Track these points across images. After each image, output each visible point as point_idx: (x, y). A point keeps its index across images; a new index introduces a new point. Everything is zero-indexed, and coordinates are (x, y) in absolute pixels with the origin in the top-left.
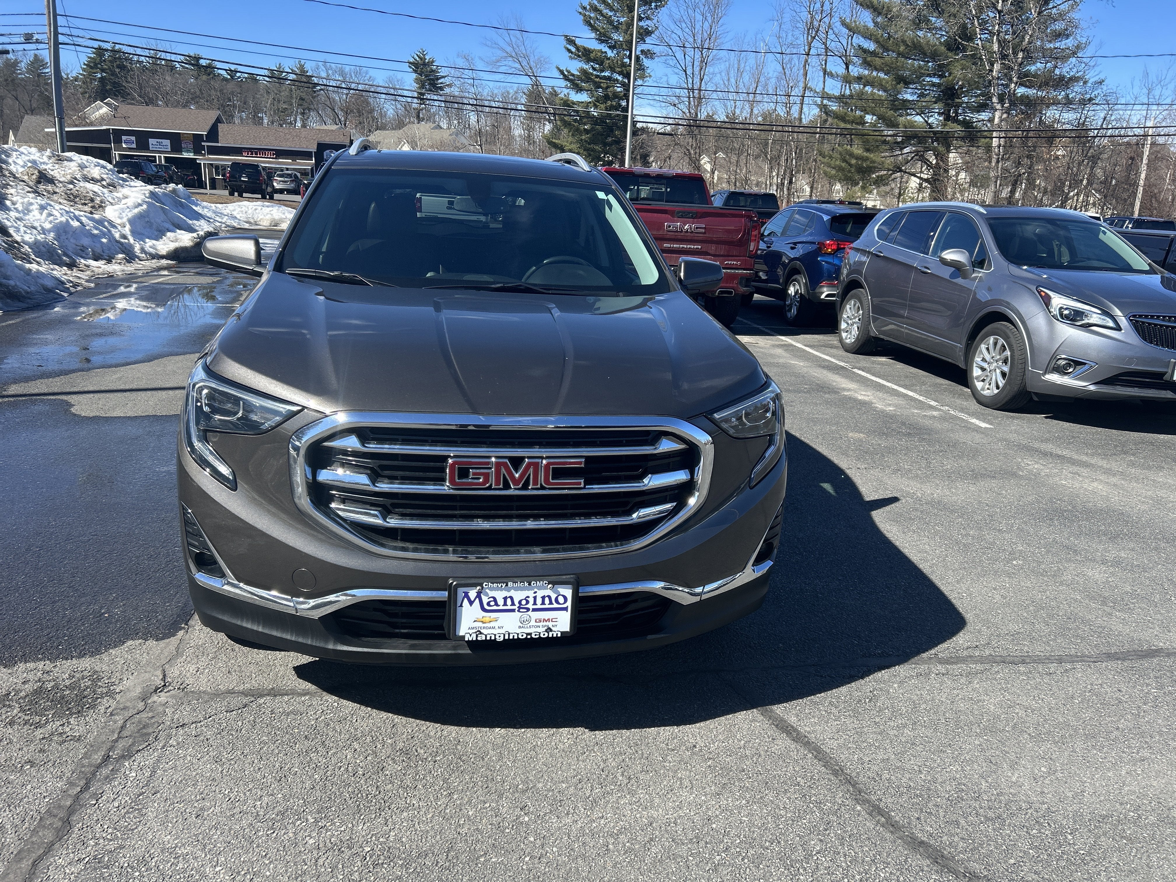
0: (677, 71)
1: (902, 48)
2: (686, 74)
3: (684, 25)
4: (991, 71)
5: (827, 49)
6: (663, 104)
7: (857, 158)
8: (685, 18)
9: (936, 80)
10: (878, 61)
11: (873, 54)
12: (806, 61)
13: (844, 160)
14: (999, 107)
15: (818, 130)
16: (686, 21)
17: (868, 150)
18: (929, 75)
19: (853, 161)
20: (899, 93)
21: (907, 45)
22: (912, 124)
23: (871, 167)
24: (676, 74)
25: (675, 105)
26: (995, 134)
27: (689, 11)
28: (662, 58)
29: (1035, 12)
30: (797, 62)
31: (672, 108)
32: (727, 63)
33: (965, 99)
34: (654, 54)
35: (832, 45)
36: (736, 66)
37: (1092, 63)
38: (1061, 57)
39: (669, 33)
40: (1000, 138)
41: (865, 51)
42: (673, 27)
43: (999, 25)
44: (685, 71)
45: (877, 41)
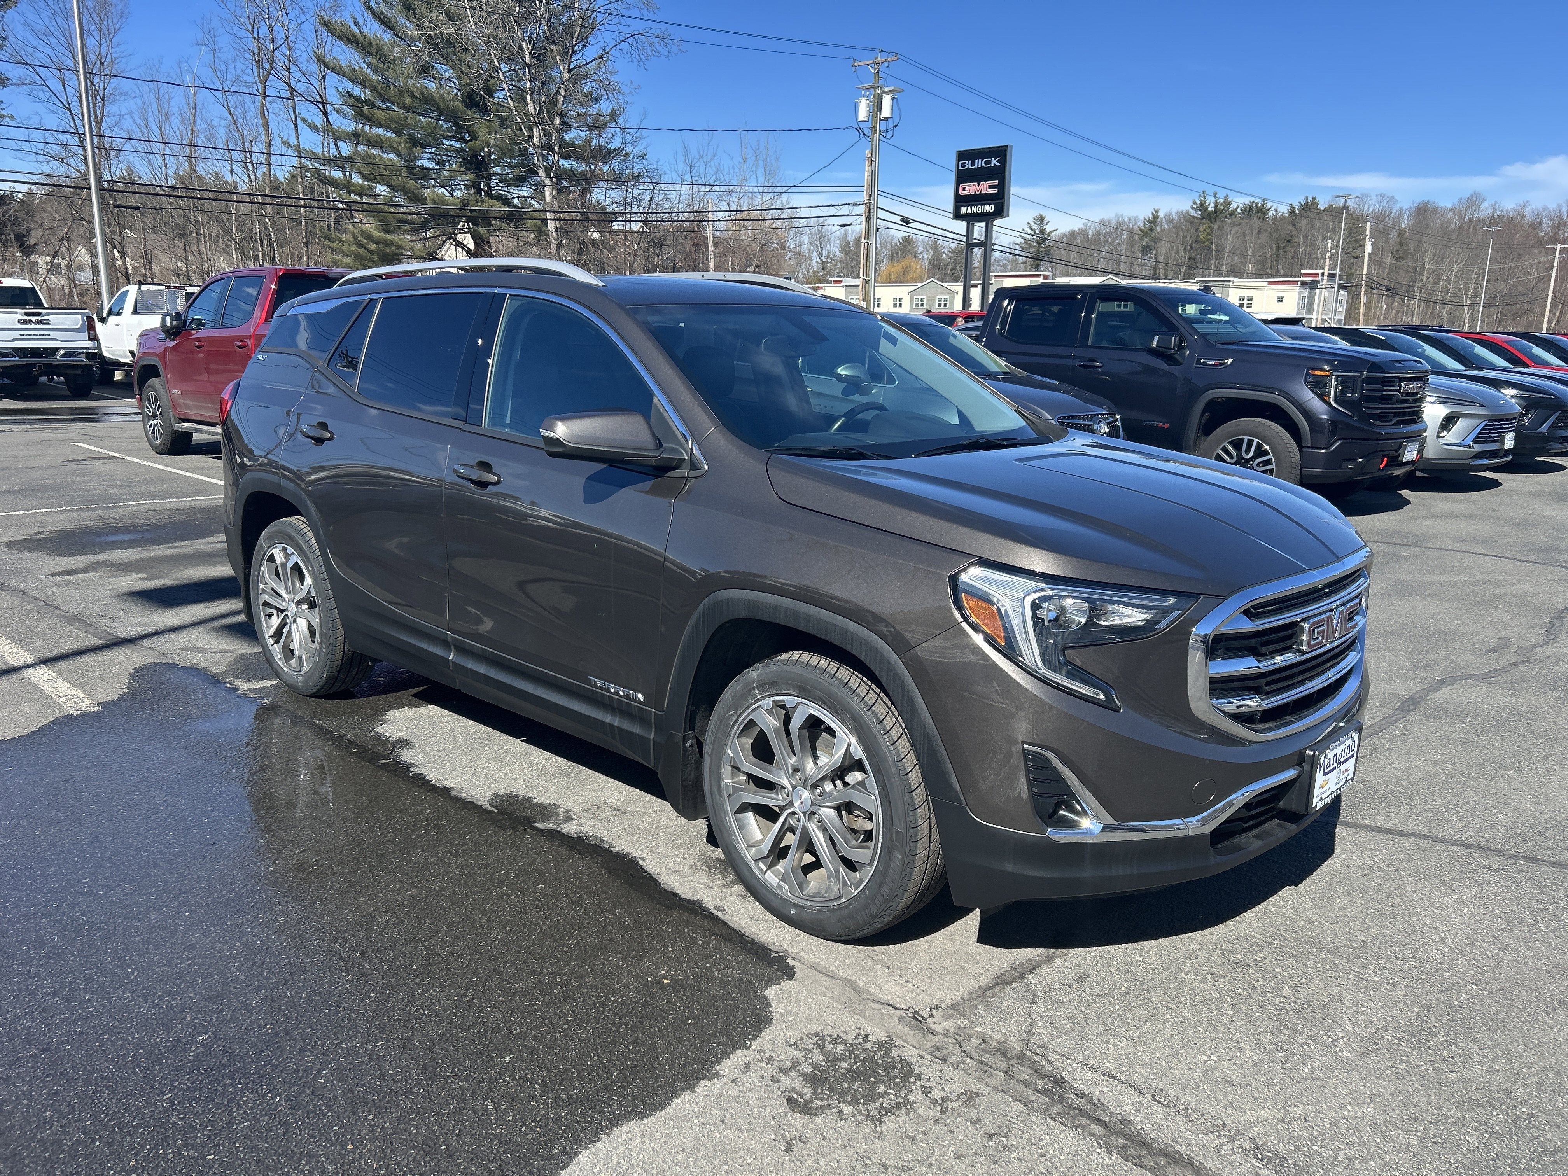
0: (54, 108)
1: (408, 101)
2: (71, 112)
3: (53, 41)
4: (531, 137)
5: (292, 90)
6: (41, 158)
7: (377, 243)
8: (52, 29)
9: (456, 144)
10: (380, 115)
11: (368, 102)
12: (263, 106)
13: (360, 245)
14: (547, 181)
15: (302, 202)
16: (56, 33)
17: (387, 232)
18: (447, 138)
19: (373, 247)
20: (416, 158)
21: (416, 97)
22: (441, 200)
23: (397, 254)
24: (53, 112)
25: (62, 160)
26: (548, 215)
27: (59, 20)
28: (25, 87)
29: (564, 68)
30: (252, 106)
31: (58, 163)
32: (138, 101)
33: (498, 170)
34: (8, 79)
35: (301, 87)
36: (155, 106)
37: (638, 135)
38: (597, 125)
39: (31, 50)
40: (555, 220)
41: (357, 99)
42: (34, 42)
43: (530, 81)
44: (69, 109)
45: (373, 89)
